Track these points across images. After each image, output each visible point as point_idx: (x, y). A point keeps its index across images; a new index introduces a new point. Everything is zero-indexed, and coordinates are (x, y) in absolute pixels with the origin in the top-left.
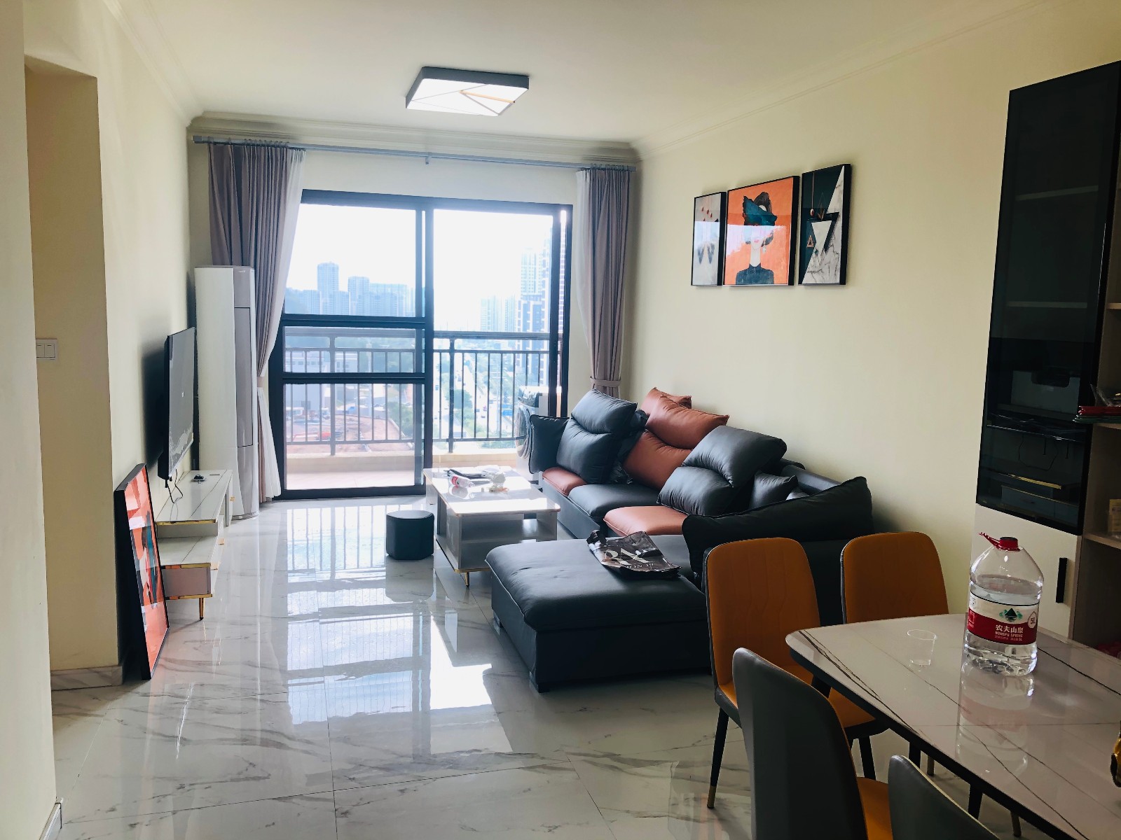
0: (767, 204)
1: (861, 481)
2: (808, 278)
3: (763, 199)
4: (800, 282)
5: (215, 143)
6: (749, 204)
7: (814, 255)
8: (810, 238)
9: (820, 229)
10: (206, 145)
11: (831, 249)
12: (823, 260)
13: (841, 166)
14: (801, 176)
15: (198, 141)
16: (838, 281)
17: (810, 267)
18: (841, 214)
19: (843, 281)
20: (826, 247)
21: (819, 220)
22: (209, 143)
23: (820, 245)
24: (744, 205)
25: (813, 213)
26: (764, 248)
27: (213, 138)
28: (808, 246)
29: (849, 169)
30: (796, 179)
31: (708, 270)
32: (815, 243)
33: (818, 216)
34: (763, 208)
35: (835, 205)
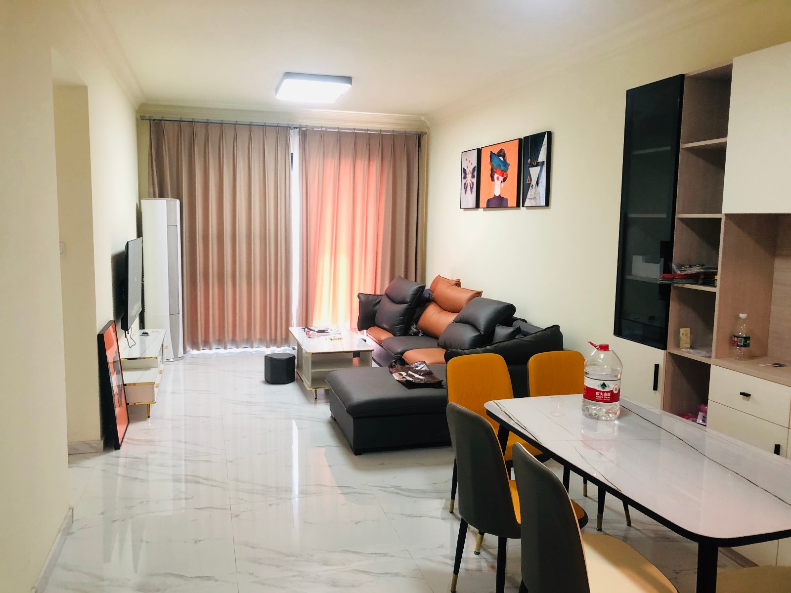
0: (504, 156)
1: (556, 328)
2: (527, 203)
3: (502, 153)
4: (523, 206)
5: (154, 120)
6: (493, 156)
7: (531, 188)
8: (529, 178)
9: (534, 172)
10: (148, 121)
11: (540, 184)
12: (536, 191)
13: (545, 132)
14: (523, 138)
15: (143, 118)
16: (544, 205)
17: (529, 196)
18: (546, 162)
19: (548, 204)
20: (537, 183)
21: (534, 166)
22: (150, 120)
23: (534, 182)
24: (491, 157)
25: (530, 161)
26: (503, 184)
27: (153, 117)
28: (528, 182)
29: (550, 134)
30: (520, 140)
31: (471, 198)
32: (531, 180)
33: (532, 164)
34: (502, 159)
35: (542, 157)
